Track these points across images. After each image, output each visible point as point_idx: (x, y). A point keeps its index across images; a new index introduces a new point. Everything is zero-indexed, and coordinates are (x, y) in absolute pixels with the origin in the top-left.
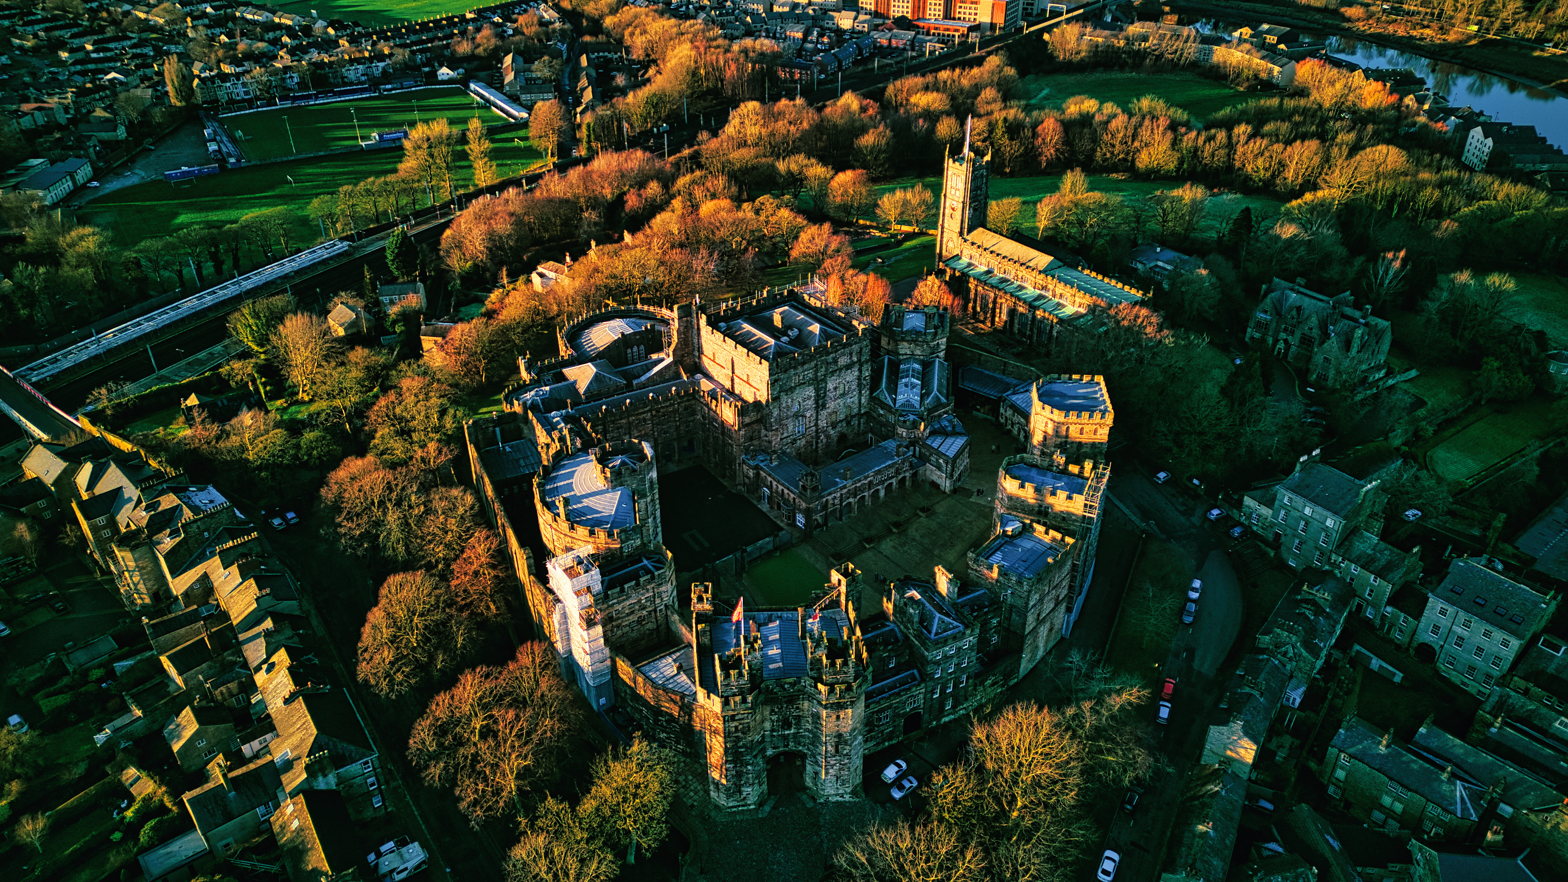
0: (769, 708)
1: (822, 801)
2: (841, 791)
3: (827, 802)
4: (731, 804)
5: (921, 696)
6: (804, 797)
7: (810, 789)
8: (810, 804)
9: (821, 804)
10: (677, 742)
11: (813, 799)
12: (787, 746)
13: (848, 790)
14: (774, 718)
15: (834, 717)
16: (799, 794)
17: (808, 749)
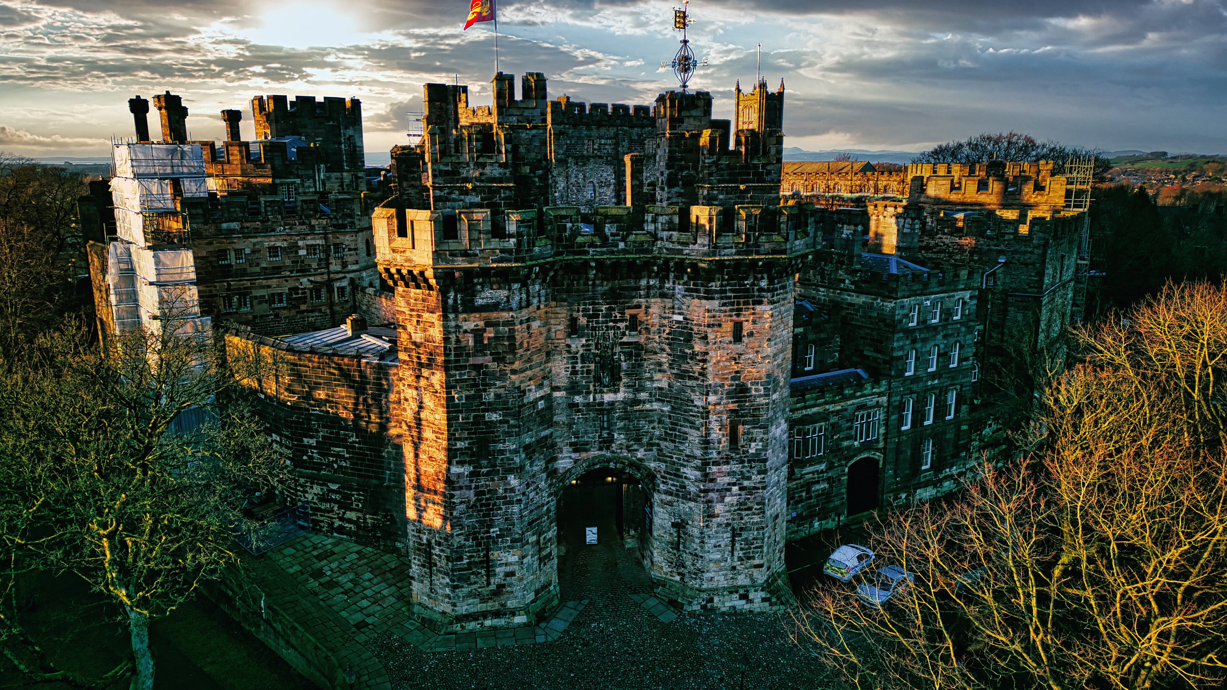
0: (563, 312)
1: (696, 607)
2: (742, 580)
3: (708, 610)
4: (463, 609)
5: (880, 415)
6: (652, 602)
7: (662, 583)
8: (669, 616)
9: (692, 614)
10: (345, 506)
11: (674, 604)
12: (607, 443)
13: (761, 577)
14: (578, 344)
15: (728, 327)
16: (635, 597)
17: (661, 457)
